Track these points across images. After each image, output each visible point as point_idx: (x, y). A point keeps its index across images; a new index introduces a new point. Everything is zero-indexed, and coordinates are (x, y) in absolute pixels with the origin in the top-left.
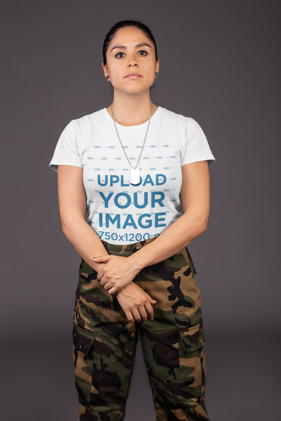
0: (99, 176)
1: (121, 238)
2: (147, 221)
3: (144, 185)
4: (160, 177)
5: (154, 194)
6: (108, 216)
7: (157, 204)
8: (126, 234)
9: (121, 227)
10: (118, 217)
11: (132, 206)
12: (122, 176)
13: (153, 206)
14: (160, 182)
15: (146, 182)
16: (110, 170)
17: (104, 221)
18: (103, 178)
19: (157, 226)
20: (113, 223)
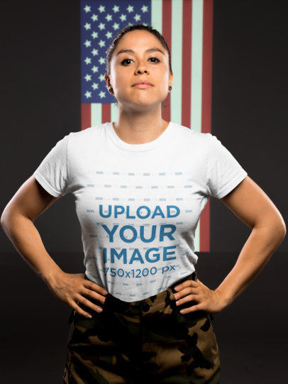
0: (101, 207)
1: (128, 274)
2: (154, 255)
3: (153, 217)
4: (171, 209)
5: (163, 227)
6: (113, 251)
7: (166, 238)
8: (133, 270)
9: (128, 262)
10: (124, 252)
11: (138, 240)
12: (128, 207)
13: (161, 239)
14: (171, 214)
15: (155, 214)
16: (114, 199)
17: (109, 256)
18: (105, 209)
19: (165, 259)
20: (119, 258)
